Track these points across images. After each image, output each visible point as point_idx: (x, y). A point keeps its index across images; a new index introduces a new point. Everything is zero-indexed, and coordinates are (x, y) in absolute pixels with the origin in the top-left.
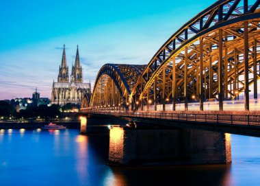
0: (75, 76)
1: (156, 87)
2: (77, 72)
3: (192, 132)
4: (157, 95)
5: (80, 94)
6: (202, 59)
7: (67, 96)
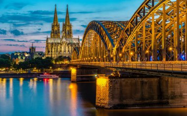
0: (65, 33)
1: (137, 40)
2: (68, 29)
3: (170, 80)
4: (138, 48)
5: (70, 47)
6: (178, 14)
7: (59, 50)
